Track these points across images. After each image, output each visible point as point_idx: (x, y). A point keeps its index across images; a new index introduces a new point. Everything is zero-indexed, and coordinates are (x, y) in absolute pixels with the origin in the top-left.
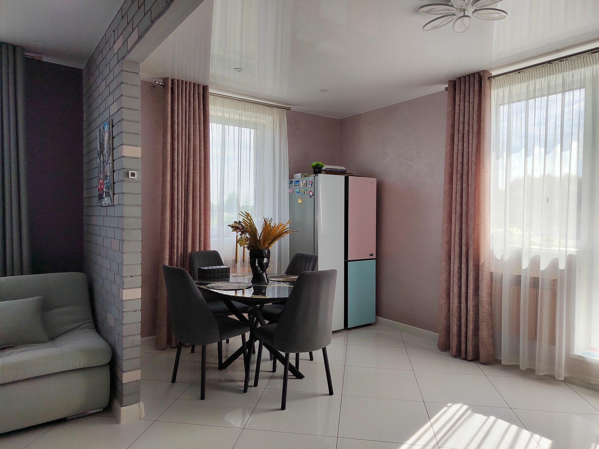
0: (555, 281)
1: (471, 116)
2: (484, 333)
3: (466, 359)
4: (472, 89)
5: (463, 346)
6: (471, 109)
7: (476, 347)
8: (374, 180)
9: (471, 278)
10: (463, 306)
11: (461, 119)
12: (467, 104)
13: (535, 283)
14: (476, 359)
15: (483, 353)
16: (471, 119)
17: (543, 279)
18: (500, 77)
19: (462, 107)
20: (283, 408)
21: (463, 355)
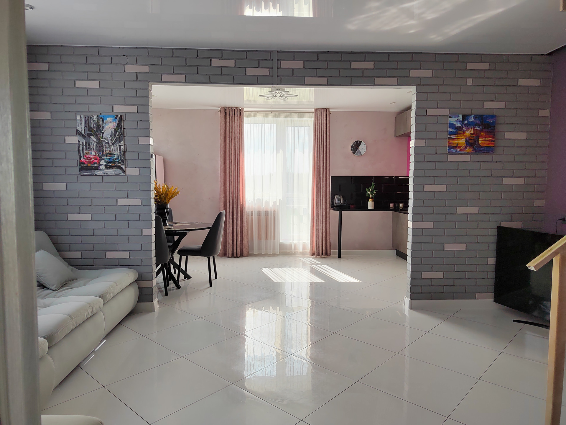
0: (274, 211)
1: (236, 130)
2: (245, 241)
3: (237, 257)
4: (236, 115)
5: (235, 251)
6: (236, 126)
7: (242, 250)
8: (162, 158)
9: (239, 214)
10: (235, 230)
11: (231, 130)
12: (233, 123)
13: (267, 213)
14: (242, 255)
15: (245, 252)
16: (236, 131)
17: (271, 211)
18: (249, 112)
19: (231, 124)
20: (211, 286)
21: (235, 255)
